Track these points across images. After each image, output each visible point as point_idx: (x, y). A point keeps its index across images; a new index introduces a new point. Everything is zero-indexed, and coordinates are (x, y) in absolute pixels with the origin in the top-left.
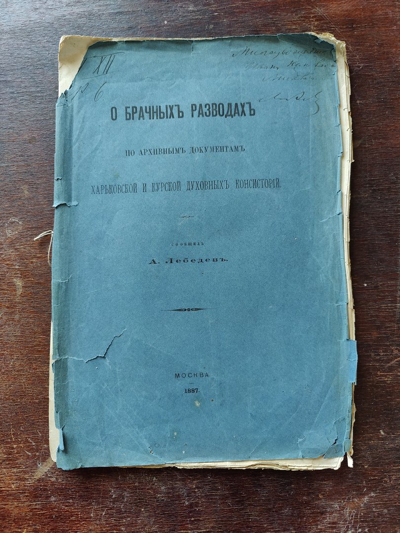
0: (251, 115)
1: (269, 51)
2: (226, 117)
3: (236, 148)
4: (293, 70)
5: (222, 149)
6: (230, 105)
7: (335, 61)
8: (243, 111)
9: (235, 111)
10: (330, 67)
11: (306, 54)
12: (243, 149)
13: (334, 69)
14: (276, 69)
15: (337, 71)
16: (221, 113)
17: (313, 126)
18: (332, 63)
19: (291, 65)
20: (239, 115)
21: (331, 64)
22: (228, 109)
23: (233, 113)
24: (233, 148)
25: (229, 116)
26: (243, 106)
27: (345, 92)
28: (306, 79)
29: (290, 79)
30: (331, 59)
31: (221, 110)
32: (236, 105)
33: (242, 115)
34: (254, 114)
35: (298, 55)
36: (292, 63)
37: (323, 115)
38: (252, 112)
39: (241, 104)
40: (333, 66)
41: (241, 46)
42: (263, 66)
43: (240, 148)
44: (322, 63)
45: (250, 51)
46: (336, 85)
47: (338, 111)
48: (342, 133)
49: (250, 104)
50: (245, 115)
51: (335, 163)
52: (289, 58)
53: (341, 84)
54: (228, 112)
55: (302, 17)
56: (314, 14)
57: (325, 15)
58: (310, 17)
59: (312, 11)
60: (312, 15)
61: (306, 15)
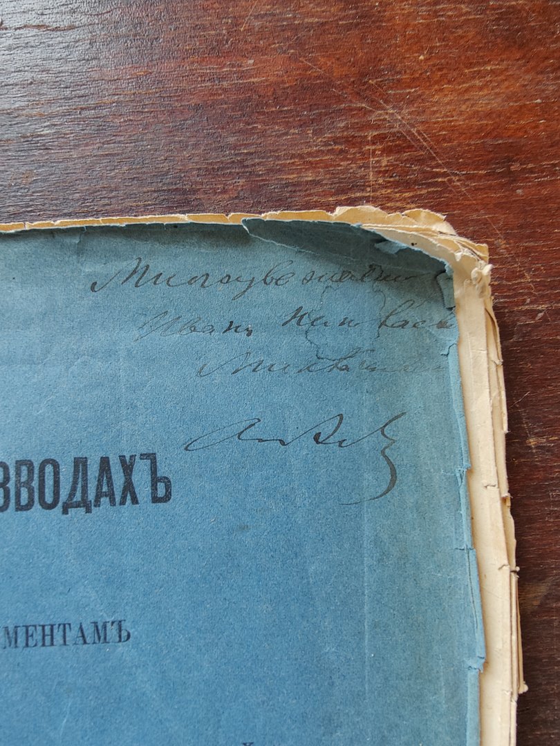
0: (156, 500)
1: (216, 275)
2: (65, 511)
3: (100, 631)
4: (303, 338)
5: (48, 635)
6: (80, 464)
7: (451, 309)
8: (129, 488)
9: (99, 486)
10: (434, 330)
11: (347, 283)
12: (124, 634)
13: (446, 336)
14: (244, 334)
15: (458, 344)
16: (49, 499)
17: (377, 541)
18: (438, 315)
19: (294, 322)
20: (113, 502)
21: (437, 319)
22: (75, 483)
23: (91, 496)
24: (89, 631)
25: (78, 505)
26: (128, 467)
27: (489, 422)
28: (347, 369)
29: (292, 371)
30: (436, 301)
31: (49, 482)
32: (105, 462)
33: (123, 503)
34: (167, 498)
35: (319, 288)
36: (298, 315)
37: (410, 501)
38: (161, 492)
39: (122, 458)
40: (442, 325)
41: (118, 256)
42: (200, 326)
43: (112, 632)
44: (404, 316)
45: (152, 274)
46: (455, 396)
47: (462, 492)
48: (479, 575)
49: (151, 457)
50: (135, 500)
51: (456, 688)
52: (289, 296)
53: (471, 393)
54: (72, 495)
55: (336, 141)
56: (378, 127)
57: (414, 131)
58: (364, 141)
59: (373, 118)
60: (371, 134)
61: (351, 132)
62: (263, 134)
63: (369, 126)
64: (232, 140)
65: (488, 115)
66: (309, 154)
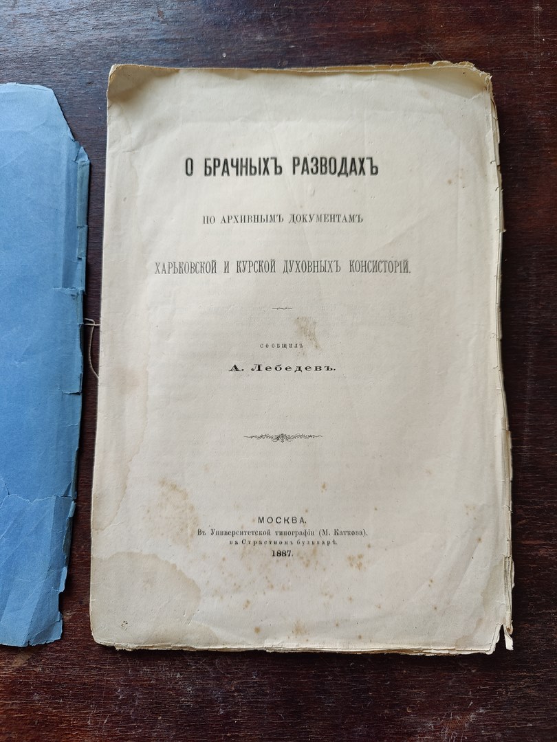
55: (407, 55)
56: (423, 51)
57: (438, 53)
58: (418, 56)
59: (422, 48)
60: (421, 53)
61: (413, 52)
62: (378, 51)
63: (420, 50)
64: (365, 52)
65: (467, 49)
66: (396, 59)
